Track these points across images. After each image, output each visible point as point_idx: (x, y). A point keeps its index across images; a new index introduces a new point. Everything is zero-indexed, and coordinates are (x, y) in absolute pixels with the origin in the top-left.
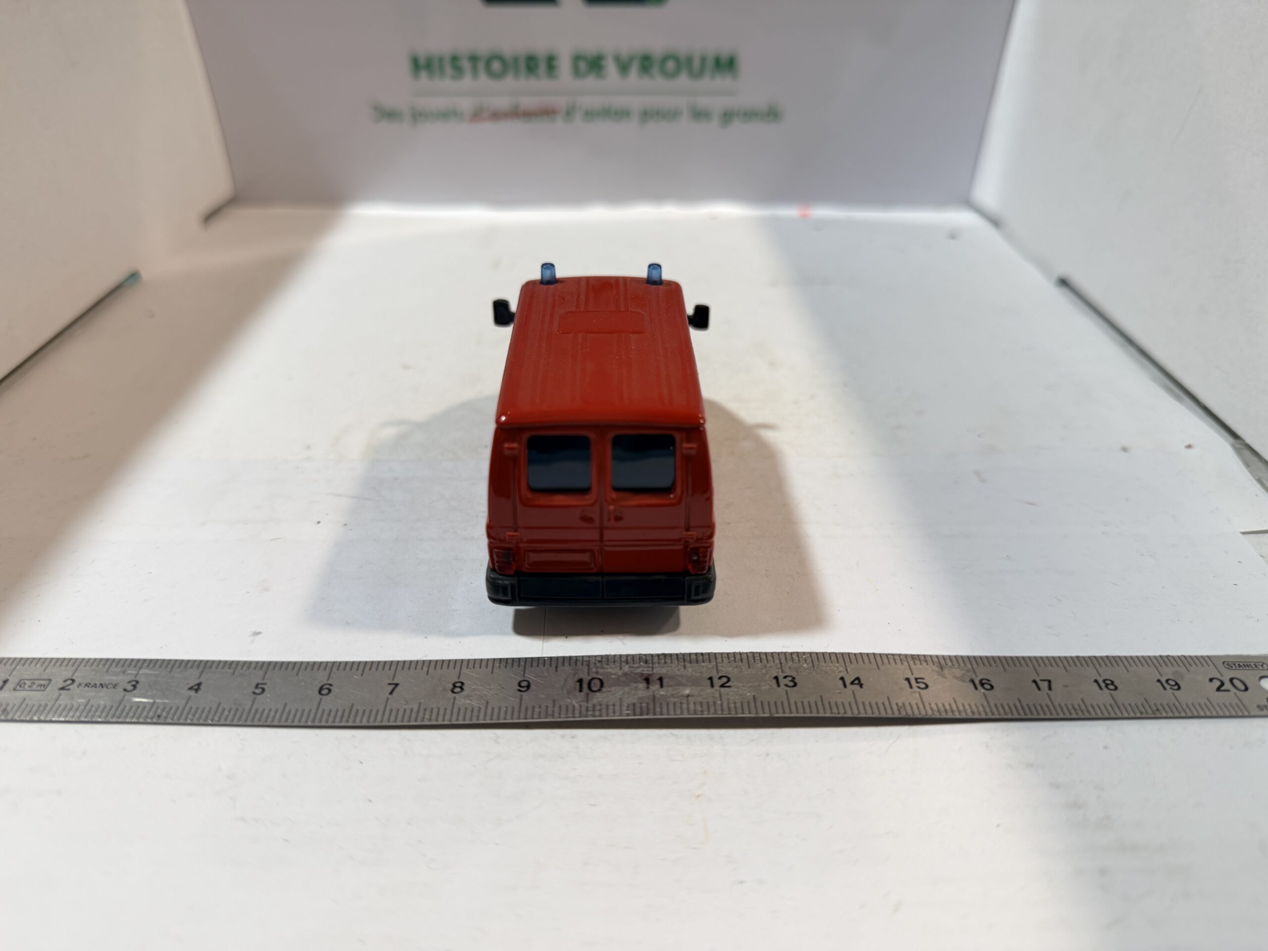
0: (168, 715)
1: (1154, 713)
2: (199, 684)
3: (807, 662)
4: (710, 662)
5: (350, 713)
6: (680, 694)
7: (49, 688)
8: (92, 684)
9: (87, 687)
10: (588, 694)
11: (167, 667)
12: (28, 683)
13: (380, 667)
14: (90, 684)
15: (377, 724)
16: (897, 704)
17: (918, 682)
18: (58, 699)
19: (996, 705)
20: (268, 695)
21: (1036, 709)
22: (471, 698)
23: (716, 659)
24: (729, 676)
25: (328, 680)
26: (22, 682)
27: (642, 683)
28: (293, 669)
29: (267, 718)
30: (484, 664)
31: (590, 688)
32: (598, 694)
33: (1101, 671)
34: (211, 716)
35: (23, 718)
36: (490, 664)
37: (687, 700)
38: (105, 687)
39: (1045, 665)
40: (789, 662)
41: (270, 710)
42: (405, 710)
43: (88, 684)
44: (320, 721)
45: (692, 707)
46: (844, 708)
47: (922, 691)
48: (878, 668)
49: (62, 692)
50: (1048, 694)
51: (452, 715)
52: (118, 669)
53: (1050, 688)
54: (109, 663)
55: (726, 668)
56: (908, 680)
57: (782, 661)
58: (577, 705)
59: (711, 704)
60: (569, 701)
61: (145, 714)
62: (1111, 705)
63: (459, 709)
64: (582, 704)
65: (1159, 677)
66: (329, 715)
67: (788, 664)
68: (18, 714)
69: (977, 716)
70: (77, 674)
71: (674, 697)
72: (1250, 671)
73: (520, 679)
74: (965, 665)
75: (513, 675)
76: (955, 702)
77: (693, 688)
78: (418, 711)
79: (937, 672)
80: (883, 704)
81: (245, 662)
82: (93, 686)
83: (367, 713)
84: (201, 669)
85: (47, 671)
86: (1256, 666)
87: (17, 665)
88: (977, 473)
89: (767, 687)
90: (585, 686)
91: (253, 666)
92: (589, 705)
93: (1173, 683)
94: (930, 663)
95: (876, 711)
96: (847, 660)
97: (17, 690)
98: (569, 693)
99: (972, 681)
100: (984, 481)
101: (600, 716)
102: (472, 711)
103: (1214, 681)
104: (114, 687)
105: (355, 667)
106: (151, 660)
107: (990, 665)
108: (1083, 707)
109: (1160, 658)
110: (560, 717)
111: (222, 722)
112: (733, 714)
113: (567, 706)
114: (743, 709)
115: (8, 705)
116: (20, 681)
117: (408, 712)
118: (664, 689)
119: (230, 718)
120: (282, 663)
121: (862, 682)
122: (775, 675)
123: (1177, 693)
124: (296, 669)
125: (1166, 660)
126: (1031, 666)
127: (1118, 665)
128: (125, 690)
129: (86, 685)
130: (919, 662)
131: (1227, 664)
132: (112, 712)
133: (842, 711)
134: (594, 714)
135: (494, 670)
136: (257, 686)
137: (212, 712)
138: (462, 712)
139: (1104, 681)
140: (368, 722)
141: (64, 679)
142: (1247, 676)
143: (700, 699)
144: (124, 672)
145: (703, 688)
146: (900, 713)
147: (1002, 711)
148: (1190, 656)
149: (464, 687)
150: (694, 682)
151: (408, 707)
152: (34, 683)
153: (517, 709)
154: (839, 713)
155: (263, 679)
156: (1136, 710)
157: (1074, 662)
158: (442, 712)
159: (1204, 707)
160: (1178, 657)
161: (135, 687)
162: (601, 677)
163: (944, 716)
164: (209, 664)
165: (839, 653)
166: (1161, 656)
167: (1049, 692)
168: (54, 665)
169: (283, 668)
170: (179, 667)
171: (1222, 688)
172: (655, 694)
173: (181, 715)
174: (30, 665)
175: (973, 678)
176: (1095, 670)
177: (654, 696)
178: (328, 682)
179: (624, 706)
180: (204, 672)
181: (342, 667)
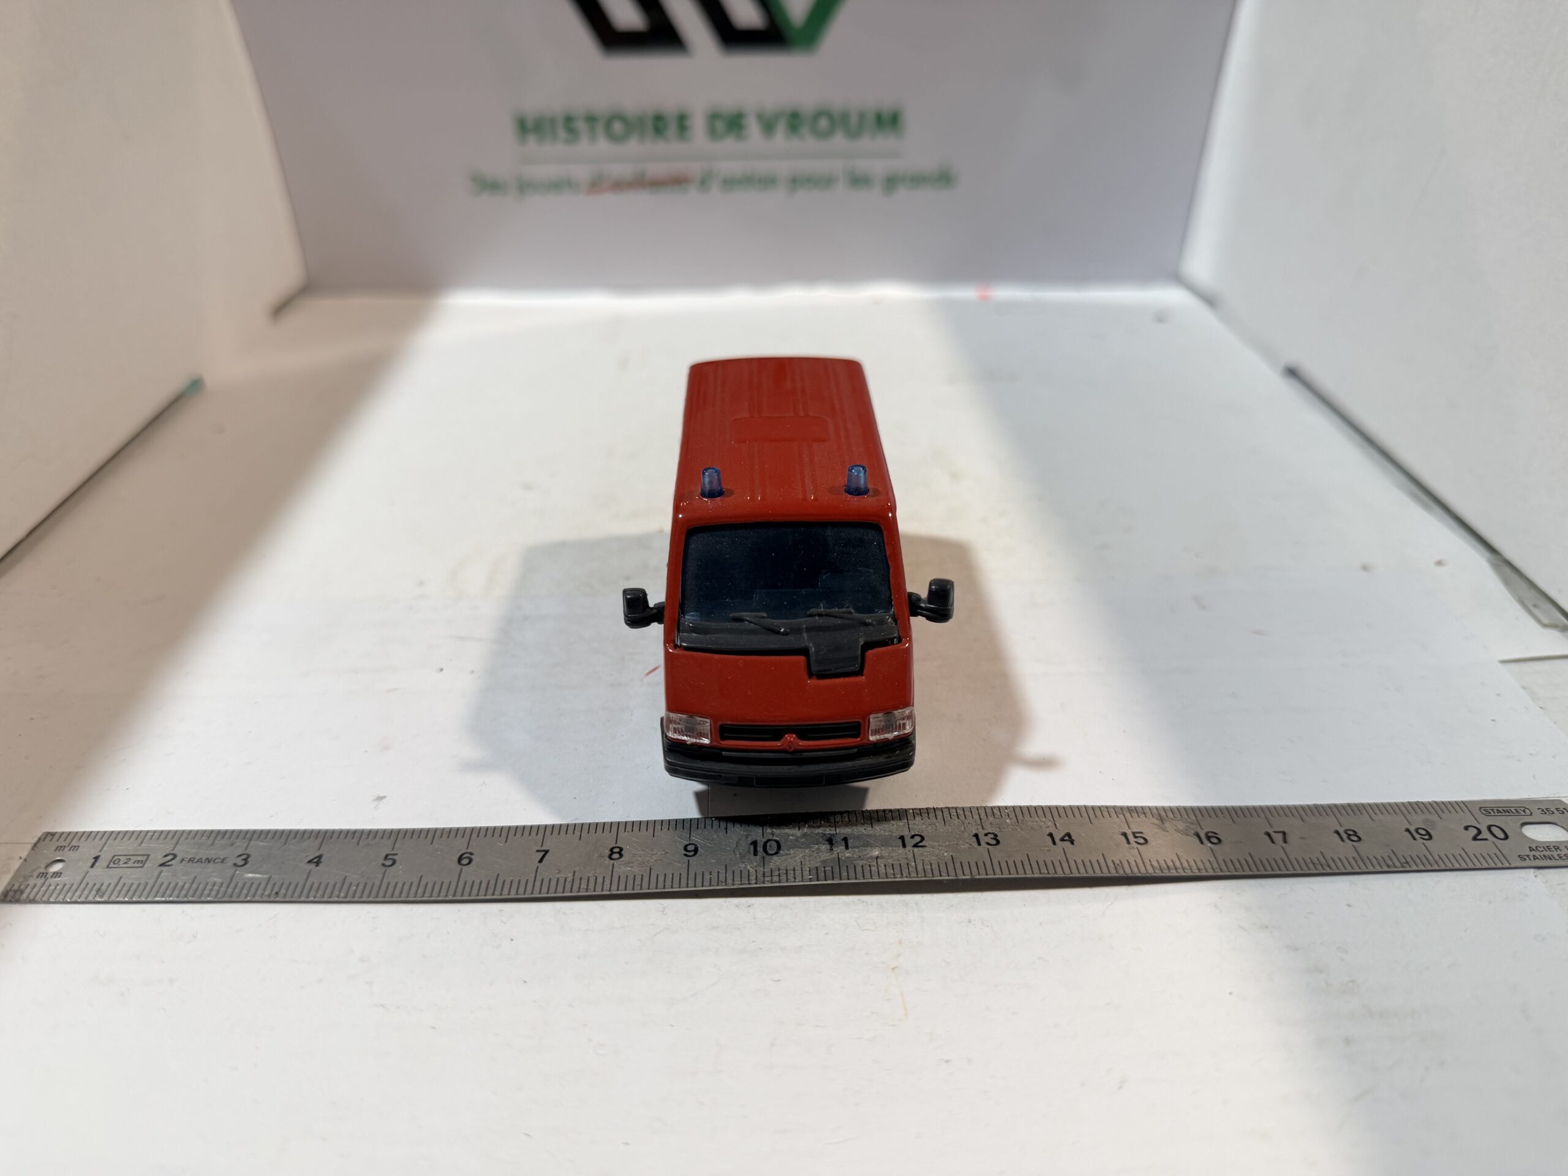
0: (287, 892)
1: (1403, 867)
2: (320, 857)
3: (1011, 817)
4: (901, 819)
5: (495, 885)
6: (868, 856)
7: (148, 864)
8: (197, 858)
9: (191, 862)
10: (764, 857)
11: (281, 837)
12: (123, 859)
13: (527, 832)
14: (195, 858)
15: (527, 896)
16: (1113, 862)
17: (1136, 837)
18: (159, 876)
19: (1225, 861)
20: (400, 867)
21: (1270, 865)
22: (631, 865)
23: (907, 815)
24: (922, 834)
25: (467, 848)
26: (116, 858)
27: (824, 844)
28: (427, 836)
29: (401, 892)
30: (643, 827)
31: (765, 851)
32: (775, 858)
33: (1342, 820)
34: (336, 892)
35: (120, 899)
36: (651, 826)
37: (877, 862)
38: (212, 862)
39: (1279, 815)
40: (989, 817)
41: (404, 884)
42: (558, 880)
43: (192, 859)
44: (462, 894)
45: (882, 870)
46: (1054, 868)
47: (1140, 847)
48: (1091, 822)
49: (161, 869)
50: (1282, 847)
51: (611, 884)
52: (223, 842)
53: (1285, 841)
54: (213, 835)
55: (919, 825)
56: (1125, 835)
57: (981, 816)
58: (751, 870)
60: (742, 866)
61: (260, 892)
62: (1354, 859)
63: (619, 878)
64: (757, 869)
65: (1407, 826)
66: (472, 888)
67: (989, 820)
68: (115, 893)
69: (1202, 872)
70: (178, 847)
71: (862, 860)
72: (1510, 817)
73: (689, 842)
74: (1188, 817)
75: (676, 838)
76: (1178, 857)
77: (883, 848)
78: (573, 881)
79: (1156, 825)
80: (1098, 862)
81: (370, 831)
82: (198, 861)
83: (514, 884)
84: (320, 840)
85: (143, 845)
86: (1517, 812)
87: (108, 839)
88: (1196, 599)
89: (966, 845)
90: (760, 849)
91: (379, 835)
92: (765, 870)
93: (1423, 832)
94: (1149, 815)
95: (1090, 870)
96: (1055, 813)
97: (111, 867)
98: (742, 857)
99: (1198, 835)
100: (1204, 608)
101: (780, 882)
102: (634, 879)
103: (1469, 828)
104: (222, 862)
105: (497, 833)
106: (262, 832)
107: (1217, 816)
108: (1323, 861)
110: (733, 885)
111: (349, 899)
112: (929, 877)
113: (741, 872)
114: (940, 871)
115: (102, 884)
116: (114, 856)
117: (561, 882)
118: (850, 849)
119: (358, 894)
120: (413, 831)
121: (1073, 838)
122: (974, 832)
123: (1428, 843)
124: (430, 836)
126: (1263, 816)
127: (1362, 814)
128: (235, 865)
129: (190, 860)
130: (1136, 814)
131: (1484, 810)
132: (223, 889)
133: (1052, 871)
134: (772, 880)
135: (656, 833)
136: (386, 858)
137: (338, 886)
138: (622, 880)
139: (1346, 832)
140: (517, 894)
141: (164, 854)
142: (1509, 823)
143: (890, 861)
144: (232, 845)
145: (894, 848)
146: (1117, 873)
147: (1230, 865)
148: (1443, 803)
149: (623, 853)
150: (885, 842)
151: (562, 876)
152: (130, 859)
153: (684, 876)
154: (1049, 873)
155: (393, 849)
157: (1311, 811)
158: (600, 881)
159: (1459, 858)
160: (1430, 803)
161: (246, 861)
162: (778, 839)
163: (1166, 873)
164: (328, 834)
165: (1046, 807)
166: (1409, 803)
167: (1284, 845)
168: (151, 839)
169: (415, 836)
170: (295, 838)
171: (1479, 837)
172: (840, 857)
173: (302, 892)
174: (122, 839)
175: (1198, 831)
176: (1336, 820)
177: (839, 858)
178: (468, 851)
179: (806, 871)
180: (324, 843)
181: (482, 834)
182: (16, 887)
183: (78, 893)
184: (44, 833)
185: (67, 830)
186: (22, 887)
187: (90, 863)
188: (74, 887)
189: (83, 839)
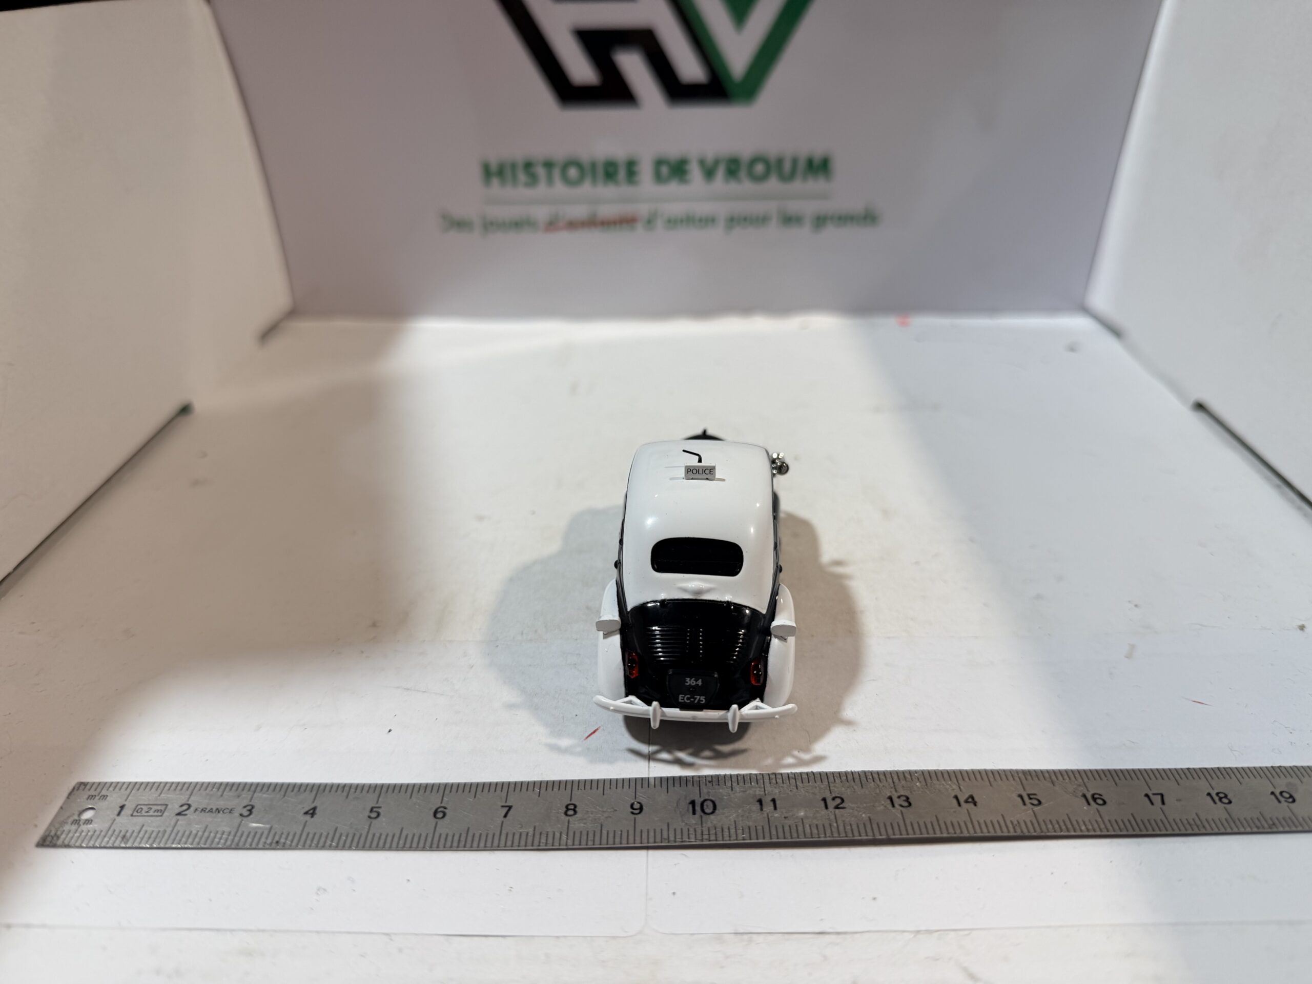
0: (286, 840)
1: (1270, 828)
2: (314, 809)
3: (920, 780)
4: (822, 782)
5: (467, 837)
6: (795, 816)
7: (166, 814)
8: (209, 808)
9: (203, 812)
10: (701, 817)
12: (145, 808)
13: (492, 789)
14: (206, 809)
15: (494, 848)
16: (1012, 822)
17: (1031, 799)
18: (176, 824)
19: (1110, 822)
20: (384, 819)
21: (1150, 824)
22: (585, 821)
23: (828, 778)
24: (842, 796)
25: (441, 803)
26: (139, 807)
27: (755, 805)
28: (406, 792)
29: (385, 842)
30: (594, 785)
31: (703, 810)
32: (712, 817)
33: (1213, 783)
34: (329, 842)
35: (143, 845)
36: (601, 786)
37: (803, 823)
38: (221, 812)
39: (1157, 779)
40: (901, 780)
41: (387, 836)
42: (521, 834)
43: (204, 809)
44: (438, 846)
45: (807, 830)
46: (960, 827)
47: (1036, 809)
48: (991, 785)
49: (179, 817)
50: (1161, 810)
51: (567, 839)
52: (231, 794)
53: (1163, 803)
54: (223, 787)
55: (839, 789)
57: (894, 780)
58: (691, 829)
59: (827, 826)
60: (683, 824)
61: (263, 840)
62: (1226, 820)
63: (574, 833)
64: (696, 827)
65: (1272, 790)
66: (446, 838)
67: (901, 783)
68: (138, 839)
69: (1091, 833)
70: (192, 798)
71: (789, 819)
73: (633, 801)
74: (1076, 780)
75: (624, 797)
76: (1069, 819)
77: (808, 809)
78: (534, 835)
79: (1048, 787)
80: (998, 822)
81: (358, 785)
82: (209, 811)
83: (483, 838)
84: (314, 793)
85: (162, 795)
87: (132, 789)
89: (882, 807)
90: (698, 808)
91: (366, 789)
92: (704, 828)
93: (1287, 796)
94: (1041, 777)
95: (991, 829)
96: (960, 777)
97: (135, 816)
98: (683, 816)
99: (1084, 796)
101: (716, 840)
102: (588, 835)
104: (230, 812)
105: (467, 789)
106: (264, 784)
107: (1101, 779)
108: (1198, 822)
109: (1272, 769)
110: (675, 842)
111: (340, 847)
112: (850, 837)
113: (682, 830)
114: (859, 831)
115: (127, 831)
116: (137, 806)
117: (524, 837)
118: (778, 811)
119: (348, 844)
120: (395, 786)
121: (976, 799)
122: (889, 794)
123: (1292, 805)
124: (409, 791)
125: (1278, 770)
126: (1142, 778)
127: (1231, 778)
128: (241, 815)
129: (202, 810)
130: (1030, 778)
132: (231, 837)
133: (958, 831)
134: (709, 837)
135: (605, 791)
136: (371, 811)
137: (330, 837)
138: (578, 835)
139: (1217, 794)
140: (486, 844)
141: (180, 804)
143: (815, 822)
144: (238, 796)
145: (817, 809)
146: (1015, 831)
147: (1116, 827)
148: (1302, 767)
149: (577, 809)
150: (808, 803)
151: (523, 830)
152: (151, 808)
153: (631, 832)
155: (377, 802)
156: (1252, 825)
157: (1185, 774)
158: (557, 835)
160: (1290, 767)
161: (250, 811)
162: (713, 799)
163: (1058, 832)
164: (322, 788)
165: (951, 770)
166: (1272, 767)
167: (1163, 807)
168: (169, 790)
169: (396, 791)
170: (293, 791)
172: (770, 817)
173: (299, 841)
174: (144, 790)
175: (1085, 793)
176: (1208, 784)
177: (768, 819)
178: (442, 805)
179: (740, 829)
180: (318, 795)
181: (454, 789)
182: (53, 833)
183: (106, 839)
184: (78, 783)
185: (97, 780)
186: (59, 833)
187: (116, 812)
188: (103, 834)
189: (111, 789)
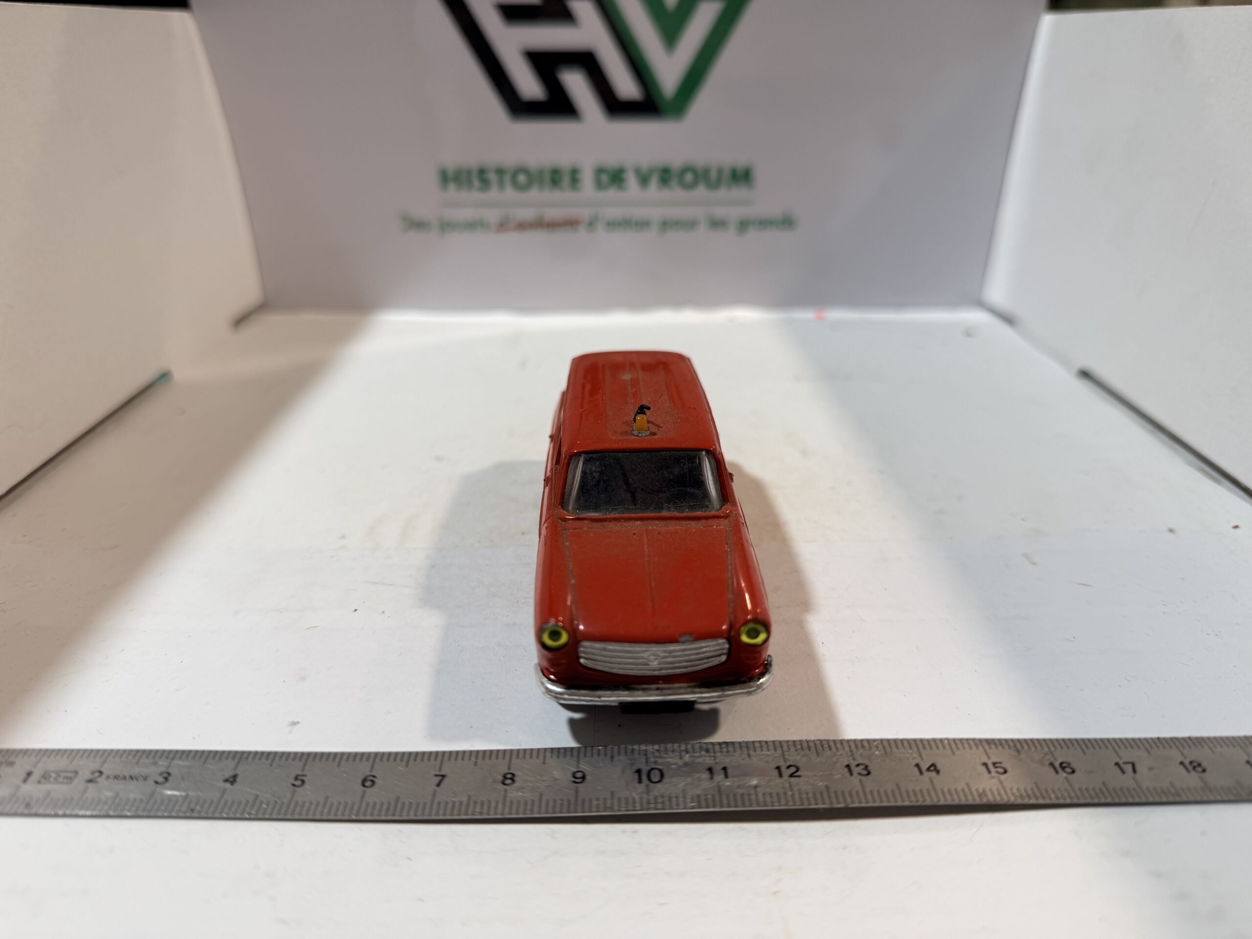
0: (202, 809)
1: (1248, 796)
2: (235, 777)
3: (879, 748)
4: (775, 749)
5: (396, 806)
6: (747, 785)
7: (76, 781)
8: (121, 776)
9: (116, 781)
10: (648, 786)
11: (200, 758)
12: (53, 775)
13: (426, 758)
14: (119, 776)
15: (425, 818)
16: (977, 791)
17: (996, 767)
18: (85, 791)
19: (1080, 789)
20: (309, 788)
21: (1123, 793)
22: (523, 790)
23: (782, 746)
24: (798, 765)
25: (371, 771)
26: (48, 773)
27: (705, 773)
28: (334, 760)
29: (308, 811)
30: (535, 754)
31: (649, 779)
32: (659, 785)
33: (1186, 752)
34: (248, 810)
35: (48, 812)
36: (541, 754)
37: (756, 791)
38: (135, 780)
39: (1126, 748)
40: (859, 749)
41: (311, 803)
42: (454, 803)
44: (365, 815)
45: (761, 798)
46: (923, 796)
47: (1003, 777)
48: (953, 753)
49: (91, 785)
50: (1134, 779)
51: (504, 808)
52: (147, 761)
53: (1134, 771)
54: (139, 755)
55: (794, 757)
57: (852, 748)
58: (637, 797)
60: (628, 793)
61: (177, 808)
62: (1201, 788)
63: (512, 802)
64: (642, 795)
65: (1247, 758)
66: (374, 808)
67: (859, 751)
68: (43, 807)
69: (1062, 801)
70: (106, 765)
71: (741, 788)
73: (575, 770)
74: (1042, 748)
75: (563, 766)
76: (1037, 787)
77: (761, 778)
78: (468, 805)
79: (1013, 756)
80: (963, 790)
81: (283, 753)
82: (123, 779)
83: (414, 806)
84: (236, 760)
85: (74, 763)
87: (43, 755)
88: (1026, 556)
89: (840, 776)
90: (644, 777)
91: (292, 756)
92: (651, 797)
94: (1006, 747)
95: (955, 797)
96: (920, 746)
97: (42, 783)
98: (627, 784)
99: (1052, 764)
100: (1034, 563)
101: (664, 809)
102: (526, 803)
104: (145, 779)
105: (399, 757)
106: (183, 752)
107: (1068, 748)
109: (1244, 738)
110: (619, 811)
111: (260, 816)
112: (805, 805)
113: (627, 799)
114: (816, 799)
115: (32, 798)
117: (457, 805)
118: (729, 779)
119: (268, 811)
120: (322, 754)
121: (939, 767)
122: (846, 763)
124: (337, 759)
126: (1111, 747)
127: (1203, 747)
128: (156, 782)
129: (116, 777)
130: (995, 746)
132: (142, 806)
133: (921, 799)
134: (656, 806)
135: (547, 761)
136: (296, 778)
137: (250, 804)
138: (515, 805)
139: (1190, 763)
140: (416, 815)
141: (91, 771)
143: (768, 790)
144: (155, 764)
145: (771, 778)
146: (981, 800)
147: (1086, 795)
149: (515, 779)
150: (761, 772)
151: (457, 799)
152: (60, 776)
153: (573, 802)
155: (303, 770)
156: (1229, 793)
158: (493, 804)
161: (166, 779)
162: (661, 767)
163: (1027, 801)
164: (245, 755)
165: (911, 739)
166: (1245, 736)
167: (1137, 776)
168: (82, 757)
169: (324, 760)
170: (214, 758)
172: (720, 785)
173: (216, 809)
174: (56, 757)
176: (1180, 752)
178: (372, 773)
179: (688, 798)
180: (240, 763)
181: (385, 758)
183: (9, 807)
185: (6, 747)
187: (22, 779)
188: (6, 801)
189: (20, 756)
